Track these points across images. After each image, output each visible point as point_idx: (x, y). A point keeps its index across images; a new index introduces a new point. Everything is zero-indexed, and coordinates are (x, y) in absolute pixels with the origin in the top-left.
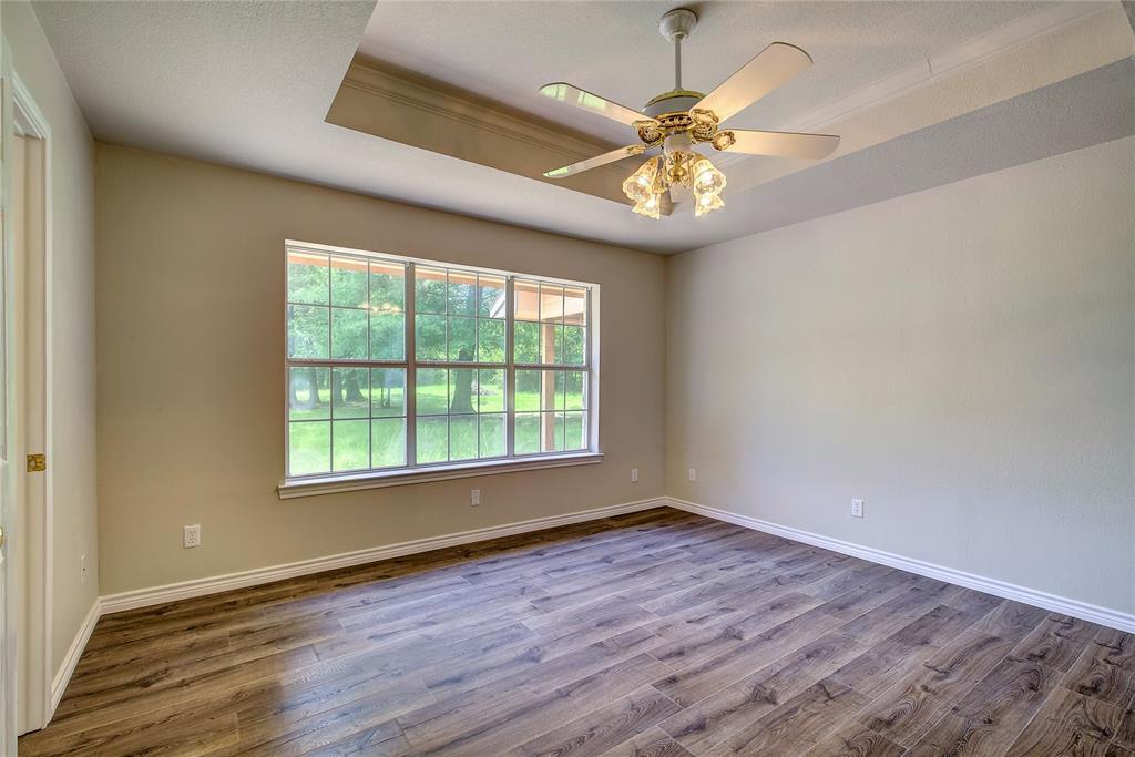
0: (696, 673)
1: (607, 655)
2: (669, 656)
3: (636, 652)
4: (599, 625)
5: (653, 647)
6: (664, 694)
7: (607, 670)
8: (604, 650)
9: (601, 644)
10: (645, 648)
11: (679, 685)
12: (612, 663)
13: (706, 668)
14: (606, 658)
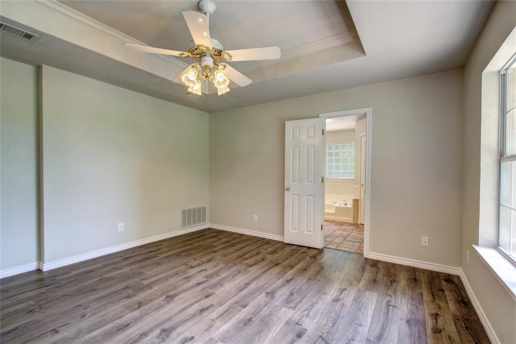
0: (196, 302)
1: (238, 302)
2: (208, 308)
3: (225, 307)
4: (250, 320)
5: (217, 311)
6: (211, 291)
7: (235, 295)
8: (240, 304)
9: (244, 306)
10: (221, 310)
11: (205, 295)
12: (235, 298)
13: (191, 305)
14: (238, 300)
